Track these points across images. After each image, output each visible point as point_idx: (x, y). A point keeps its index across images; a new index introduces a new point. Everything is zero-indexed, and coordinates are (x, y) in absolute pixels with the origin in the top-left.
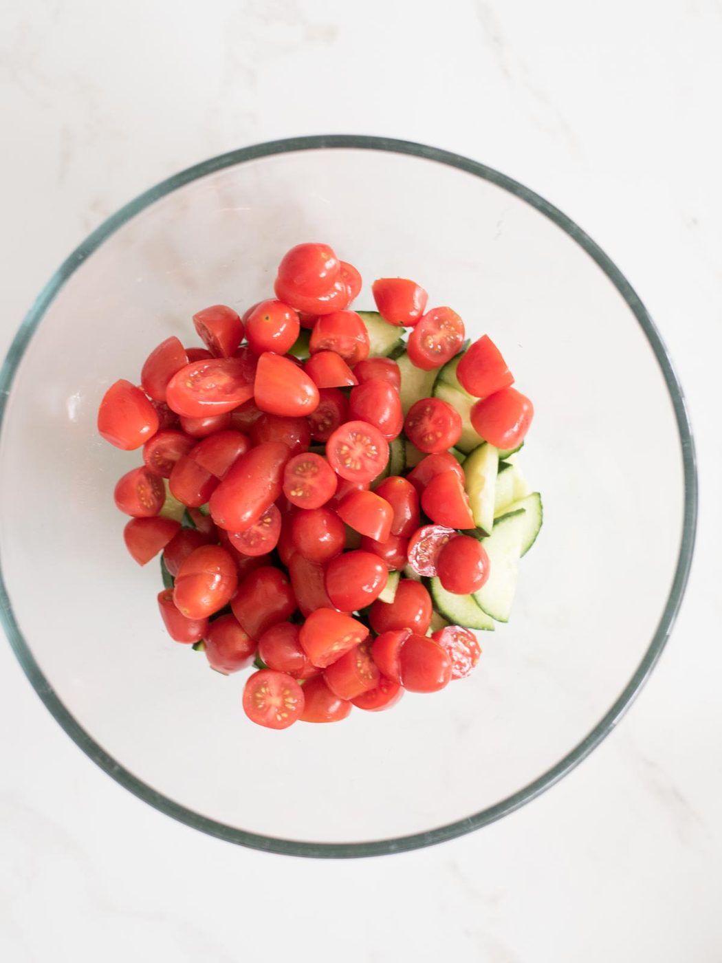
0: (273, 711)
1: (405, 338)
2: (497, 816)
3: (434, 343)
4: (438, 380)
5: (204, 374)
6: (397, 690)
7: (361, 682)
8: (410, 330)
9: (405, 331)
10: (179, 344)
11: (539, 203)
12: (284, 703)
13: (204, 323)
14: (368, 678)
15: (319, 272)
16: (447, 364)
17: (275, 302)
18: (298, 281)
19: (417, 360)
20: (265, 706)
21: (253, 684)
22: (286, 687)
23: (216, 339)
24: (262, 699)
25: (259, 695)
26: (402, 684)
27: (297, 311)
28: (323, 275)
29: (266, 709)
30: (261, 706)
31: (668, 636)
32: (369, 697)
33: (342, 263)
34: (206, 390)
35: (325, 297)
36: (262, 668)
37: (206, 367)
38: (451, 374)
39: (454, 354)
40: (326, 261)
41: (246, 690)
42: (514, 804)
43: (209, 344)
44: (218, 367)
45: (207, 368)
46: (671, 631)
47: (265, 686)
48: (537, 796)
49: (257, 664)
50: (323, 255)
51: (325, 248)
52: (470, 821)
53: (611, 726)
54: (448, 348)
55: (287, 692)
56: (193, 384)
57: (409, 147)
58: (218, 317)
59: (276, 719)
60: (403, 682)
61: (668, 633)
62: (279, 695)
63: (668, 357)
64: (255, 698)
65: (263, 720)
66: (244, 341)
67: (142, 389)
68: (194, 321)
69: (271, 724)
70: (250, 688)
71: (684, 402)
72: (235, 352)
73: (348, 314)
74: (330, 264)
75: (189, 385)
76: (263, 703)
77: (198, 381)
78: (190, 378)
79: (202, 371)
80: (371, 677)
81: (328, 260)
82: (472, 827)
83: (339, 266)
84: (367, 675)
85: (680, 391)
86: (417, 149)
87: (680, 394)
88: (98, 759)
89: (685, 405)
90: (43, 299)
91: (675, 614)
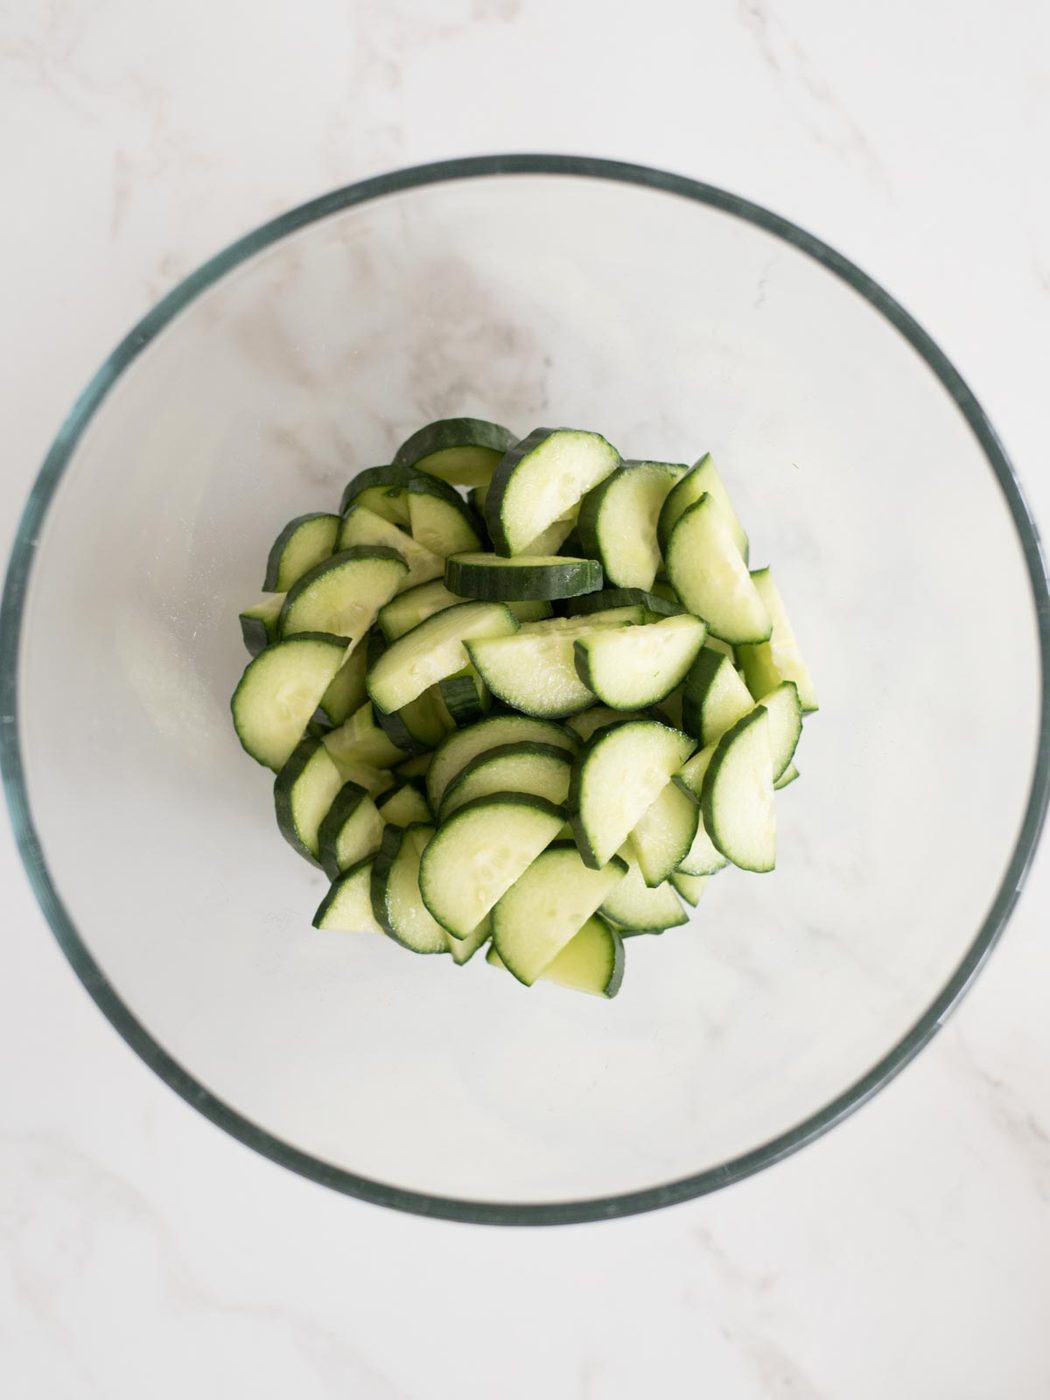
2: (765, 1162)
31: (1018, 894)
42: (791, 1144)
46: (1022, 887)
52: (726, 1169)
53: (935, 1027)
61: (1017, 889)
63: (1016, 482)
71: (1039, 548)
82: (730, 1179)
85: (1033, 530)
86: (638, 173)
87: (1033, 534)
88: (175, 1083)
89: (1040, 552)
90: (86, 402)
91: (1028, 859)
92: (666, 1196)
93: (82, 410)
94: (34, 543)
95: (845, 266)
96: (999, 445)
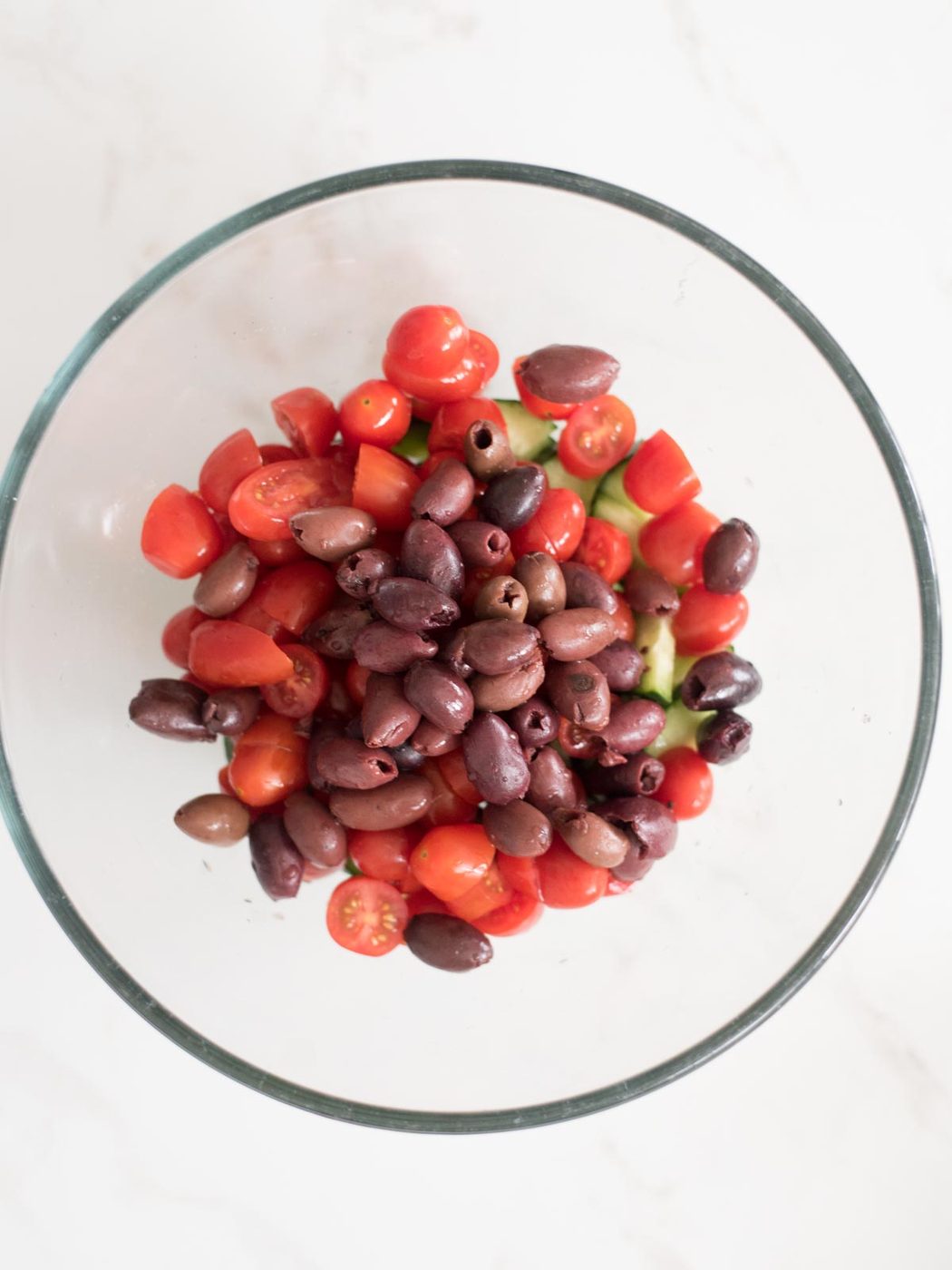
0: (366, 932)
1: (556, 435)
3: (592, 443)
4: (599, 494)
5: (280, 482)
6: (533, 908)
7: (488, 897)
8: (562, 424)
9: (555, 427)
10: (250, 439)
11: (734, 257)
12: (381, 922)
13: (285, 412)
14: (498, 892)
15: (442, 344)
16: (612, 471)
17: (382, 382)
18: (413, 355)
19: (571, 465)
20: (356, 925)
21: (342, 896)
22: (386, 900)
23: (300, 433)
24: (353, 915)
25: (348, 911)
26: (541, 898)
27: (410, 396)
28: (446, 347)
29: (357, 929)
30: (350, 925)
32: (496, 918)
33: (472, 332)
34: (282, 503)
35: (450, 377)
36: (356, 875)
37: (283, 470)
38: (616, 486)
39: (619, 459)
40: (449, 328)
41: (331, 903)
43: (292, 439)
44: (299, 471)
45: (286, 473)
47: (357, 898)
49: (349, 868)
50: (447, 320)
51: (448, 311)
54: (611, 449)
55: (386, 908)
56: (264, 495)
57: (561, 177)
58: (304, 404)
59: (371, 943)
60: (544, 897)
62: (374, 911)
64: (342, 914)
65: (354, 943)
66: (338, 436)
67: (201, 497)
68: (274, 408)
69: (364, 950)
70: (337, 901)
72: (326, 450)
73: (479, 402)
74: (456, 333)
75: (259, 496)
76: (353, 921)
77: (272, 491)
78: (260, 486)
79: (277, 478)
80: (501, 889)
81: (453, 326)
82: (626, 1096)
83: (468, 336)
84: (497, 888)
85: (921, 514)
86: (569, 180)
87: (921, 518)
88: (127, 994)
89: (926, 533)
90: (64, 373)
91: (907, 814)
92: (570, 1110)
93: (59, 380)
94: (15, 499)
95: (755, 268)
96: (892, 436)
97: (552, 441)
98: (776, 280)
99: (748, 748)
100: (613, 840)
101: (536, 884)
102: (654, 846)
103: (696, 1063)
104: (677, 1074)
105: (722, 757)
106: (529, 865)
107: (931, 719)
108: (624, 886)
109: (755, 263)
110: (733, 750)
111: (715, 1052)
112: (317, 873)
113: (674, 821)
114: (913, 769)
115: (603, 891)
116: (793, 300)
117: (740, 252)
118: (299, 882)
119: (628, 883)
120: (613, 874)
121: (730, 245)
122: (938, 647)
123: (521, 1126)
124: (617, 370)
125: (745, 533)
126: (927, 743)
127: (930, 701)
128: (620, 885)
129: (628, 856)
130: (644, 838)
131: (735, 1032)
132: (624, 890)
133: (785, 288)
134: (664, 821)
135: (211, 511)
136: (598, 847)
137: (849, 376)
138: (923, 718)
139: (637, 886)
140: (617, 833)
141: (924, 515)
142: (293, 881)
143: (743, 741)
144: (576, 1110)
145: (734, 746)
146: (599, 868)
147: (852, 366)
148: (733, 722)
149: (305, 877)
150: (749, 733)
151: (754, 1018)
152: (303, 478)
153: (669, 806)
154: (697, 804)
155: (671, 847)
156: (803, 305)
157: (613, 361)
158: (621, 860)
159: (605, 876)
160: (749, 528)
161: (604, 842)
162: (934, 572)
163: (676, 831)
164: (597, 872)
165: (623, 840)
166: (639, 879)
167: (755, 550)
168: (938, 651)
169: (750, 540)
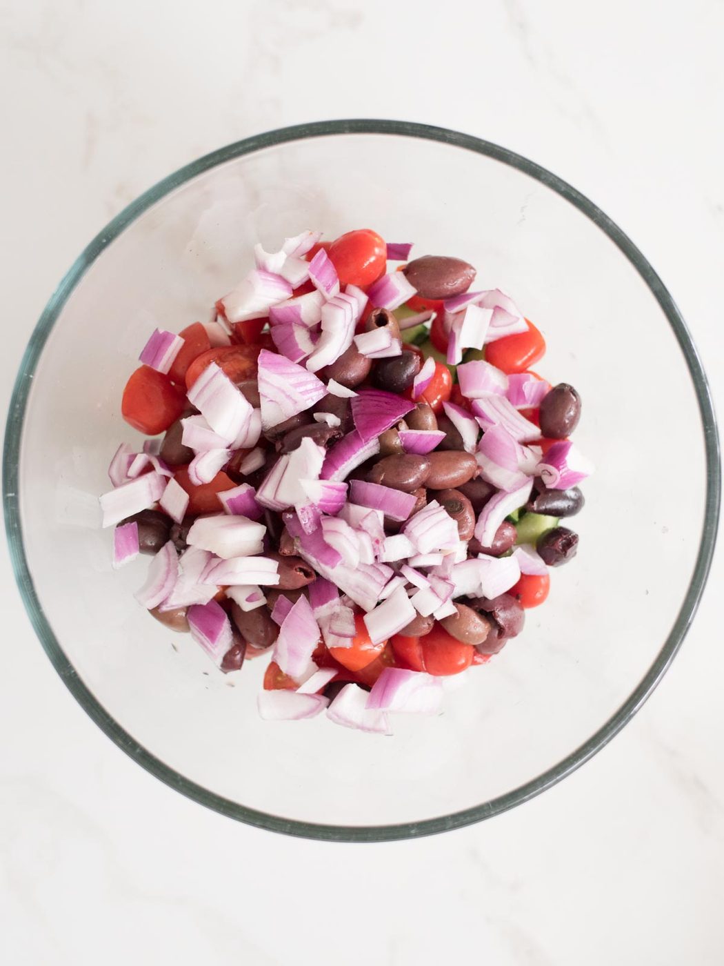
1: (428, 325)
2: (518, 801)
5: (224, 360)
8: (433, 316)
10: (203, 330)
14: (392, 663)
19: (439, 346)
24: (283, 683)
25: (280, 679)
26: (424, 668)
43: (232, 330)
44: (237, 352)
45: (228, 353)
48: (558, 781)
52: (491, 806)
53: (632, 712)
57: (434, 131)
60: (426, 667)
64: (276, 681)
66: (266, 327)
67: (168, 375)
80: (394, 661)
82: (493, 813)
84: (390, 660)
85: (704, 377)
86: (440, 133)
87: (704, 380)
88: (121, 742)
89: (708, 392)
90: (67, 282)
91: (698, 599)
92: (451, 823)
93: (63, 288)
94: (31, 376)
95: (579, 197)
96: (682, 320)
97: (425, 328)
98: (594, 206)
99: (576, 553)
100: (478, 623)
101: (420, 657)
102: (509, 628)
103: (546, 786)
104: (531, 794)
105: (557, 560)
106: (415, 643)
107: (715, 529)
108: (485, 658)
109: (579, 193)
110: (565, 554)
111: (558, 778)
112: (255, 653)
113: (522, 609)
114: (701, 568)
115: (470, 662)
116: (607, 220)
117: (567, 185)
118: (242, 658)
119: (489, 656)
120: (477, 650)
121: (560, 180)
122: (718, 476)
123: (415, 836)
124: (474, 275)
125: (571, 394)
126: (711, 547)
127: (713, 516)
128: (481, 657)
129: (489, 635)
130: (501, 622)
131: (572, 764)
132: (485, 661)
133: (601, 211)
134: (515, 609)
135: (173, 384)
136: (468, 629)
137: (650, 276)
138: (708, 528)
139: (494, 658)
140: (481, 618)
141: (706, 378)
142: (238, 657)
143: (571, 549)
144: (456, 823)
145: (566, 552)
146: (467, 645)
147: (652, 268)
148: (565, 534)
149: (247, 655)
150: (576, 542)
151: (585, 753)
152: (241, 358)
153: (517, 598)
154: (538, 595)
155: (520, 629)
156: (614, 224)
157: (472, 268)
158: (485, 638)
159: (472, 651)
160: (574, 390)
161: (472, 626)
162: (714, 421)
163: (524, 616)
164: (466, 648)
165: (485, 623)
166: (496, 653)
167: (578, 407)
168: (718, 478)
169: (575, 400)
